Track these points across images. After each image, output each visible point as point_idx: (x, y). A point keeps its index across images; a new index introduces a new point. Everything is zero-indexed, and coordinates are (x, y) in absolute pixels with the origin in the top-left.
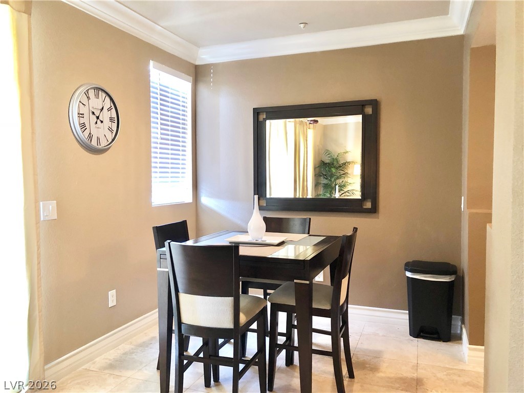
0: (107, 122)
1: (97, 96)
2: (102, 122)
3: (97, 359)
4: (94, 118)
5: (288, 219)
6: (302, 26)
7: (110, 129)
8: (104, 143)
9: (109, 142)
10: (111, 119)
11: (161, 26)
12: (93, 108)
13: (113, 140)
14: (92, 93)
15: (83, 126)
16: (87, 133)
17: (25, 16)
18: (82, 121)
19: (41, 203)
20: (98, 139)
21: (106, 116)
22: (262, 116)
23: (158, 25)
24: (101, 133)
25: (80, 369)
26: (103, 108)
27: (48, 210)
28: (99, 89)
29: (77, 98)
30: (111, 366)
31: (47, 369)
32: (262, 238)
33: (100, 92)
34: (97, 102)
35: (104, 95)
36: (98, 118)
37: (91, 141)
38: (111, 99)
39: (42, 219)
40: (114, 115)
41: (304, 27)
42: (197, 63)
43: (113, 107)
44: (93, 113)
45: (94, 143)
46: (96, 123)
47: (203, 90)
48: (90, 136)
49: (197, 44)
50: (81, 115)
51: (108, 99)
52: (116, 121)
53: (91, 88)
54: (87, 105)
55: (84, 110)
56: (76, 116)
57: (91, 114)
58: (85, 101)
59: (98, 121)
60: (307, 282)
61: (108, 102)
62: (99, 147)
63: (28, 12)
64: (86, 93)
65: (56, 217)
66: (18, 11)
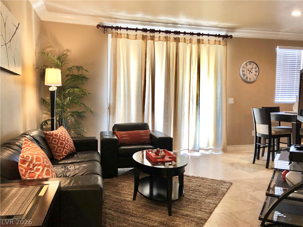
0: (254, 72)
1: (250, 64)
2: (252, 73)
7: (255, 75)
8: (252, 80)
9: (255, 79)
10: (256, 71)
14: (248, 64)
15: (244, 75)
16: (245, 77)
17: (225, 46)
18: (244, 73)
19: (229, 99)
20: (250, 79)
21: (254, 71)
24: (251, 76)
26: (252, 68)
27: (231, 101)
29: (243, 66)
31: (228, 147)
33: (252, 63)
34: (249, 67)
35: (253, 63)
36: (250, 71)
38: (256, 64)
40: (257, 69)
43: (257, 67)
44: (248, 70)
45: (248, 80)
46: (249, 73)
48: (247, 78)
52: (258, 72)
53: (248, 62)
54: (246, 68)
55: (244, 70)
56: (242, 71)
58: (245, 66)
60: (295, 123)
61: (255, 66)
62: (250, 81)
63: (226, 45)
64: (246, 64)
65: (233, 103)
66: (224, 46)
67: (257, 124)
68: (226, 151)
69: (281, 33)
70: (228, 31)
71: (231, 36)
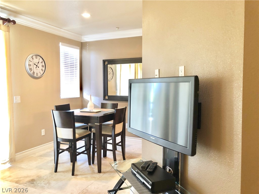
0: (41, 67)
1: (36, 58)
2: (38, 67)
3: (37, 154)
4: (35, 66)
5: (106, 104)
6: (117, 29)
7: (42, 70)
8: (39, 75)
9: (42, 75)
10: (43, 66)
11: (64, 30)
12: (35, 62)
13: (43, 74)
14: (34, 57)
15: (31, 69)
16: (32, 72)
17: (8, 33)
18: (30, 67)
19: (14, 97)
20: (37, 73)
21: (40, 65)
22: (106, 63)
23: (62, 29)
24: (38, 71)
25: (30, 156)
26: (39, 62)
27: (17, 99)
28: (37, 56)
29: (29, 59)
30: (41, 156)
31: (16, 155)
32: (92, 110)
33: (38, 56)
34: (36, 60)
35: (39, 57)
36: (37, 66)
37: (34, 74)
38: (42, 59)
39: (15, 102)
40: (44, 64)
41: (118, 29)
42: (82, 42)
43: (43, 61)
44: (35, 64)
45: (35, 75)
46: (36, 68)
47: (84, 52)
48: (34, 73)
49: (81, 34)
50: (30, 65)
51: (41, 59)
52: (45, 67)
53: (34, 55)
54: (32, 61)
55: (31, 63)
56: (28, 65)
57: (34, 64)
58: (31, 60)
59: (37, 67)
60: (99, 124)
61: (41, 60)
62: (37, 76)
63: (9, 31)
64: (32, 57)
65: (20, 102)
66: (5, 31)
67: (57, 128)
68: (15, 161)
69: (63, 30)
70: (10, 15)
71: (14, 22)
